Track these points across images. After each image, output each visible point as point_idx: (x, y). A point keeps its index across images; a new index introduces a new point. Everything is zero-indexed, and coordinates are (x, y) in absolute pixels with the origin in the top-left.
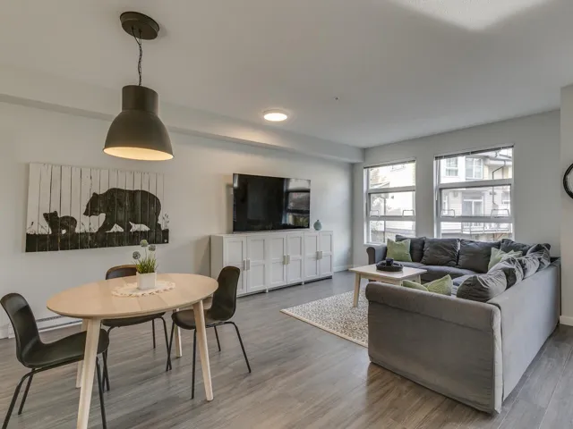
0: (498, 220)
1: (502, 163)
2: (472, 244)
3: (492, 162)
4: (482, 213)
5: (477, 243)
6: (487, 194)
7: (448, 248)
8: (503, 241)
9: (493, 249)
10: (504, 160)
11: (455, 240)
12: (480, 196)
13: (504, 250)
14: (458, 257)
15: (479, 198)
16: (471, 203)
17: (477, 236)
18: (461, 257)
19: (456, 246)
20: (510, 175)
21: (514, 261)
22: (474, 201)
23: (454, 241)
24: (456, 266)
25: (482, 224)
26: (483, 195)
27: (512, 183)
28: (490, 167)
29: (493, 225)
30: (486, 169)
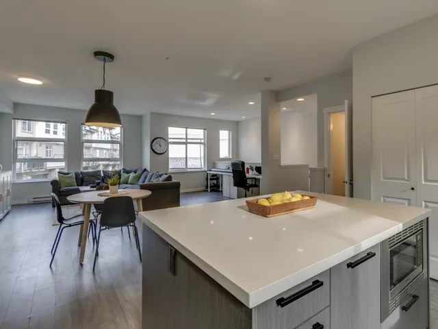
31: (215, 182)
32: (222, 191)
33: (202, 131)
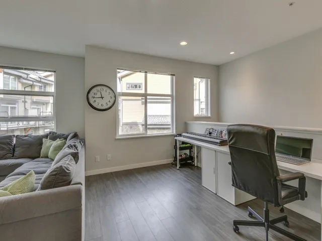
0: (45, 119)
1: (32, 83)
2: (27, 138)
3: (24, 81)
4: (17, 115)
5: (30, 137)
6: (20, 101)
7: (4, 144)
8: (50, 133)
9: (44, 140)
10: (33, 81)
11: (11, 136)
12: (14, 102)
13: (50, 139)
14: (14, 150)
15: (14, 104)
16: (8, 107)
17: (13, 131)
18: (16, 149)
19: (12, 141)
20: (52, 89)
21: (72, 146)
22: (10, 106)
23: (10, 138)
24: (13, 157)
25: (17, 122)
26: (18, 102)
27: (55, 95)
28: (23, 84)
29: (25, 123)
30: (20, 85)
31: (187, 152)
32: (199, 169)
33: (169, 77)
